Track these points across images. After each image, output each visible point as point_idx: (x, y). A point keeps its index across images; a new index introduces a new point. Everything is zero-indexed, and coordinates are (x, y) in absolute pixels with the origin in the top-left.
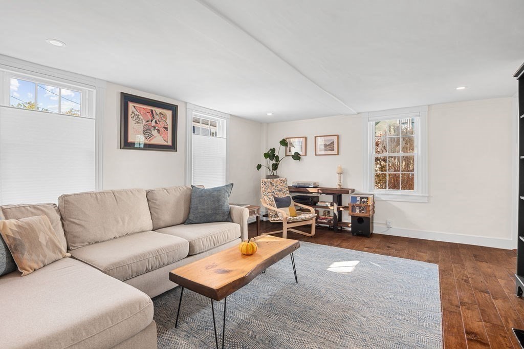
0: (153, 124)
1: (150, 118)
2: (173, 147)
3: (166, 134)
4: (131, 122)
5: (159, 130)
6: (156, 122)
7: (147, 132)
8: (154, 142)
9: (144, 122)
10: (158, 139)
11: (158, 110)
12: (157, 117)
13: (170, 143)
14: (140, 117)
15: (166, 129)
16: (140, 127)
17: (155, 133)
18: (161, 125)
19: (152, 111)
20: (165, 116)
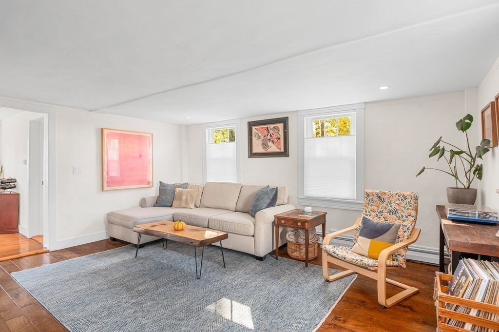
0: (269, 137)
1: (267, 134)
2: (285, 153)
3: (279, 143)
4: (254, 139)
5: (273, 141)
6: (271, 136)
7: (265, 145)
8: (270, 150)
9: (262, 137)
10: (273, 148)
11: (272, 126)
12: (271, 132)
13: (282, 150)
14: (260, 134)
15: (279, 139)
16: (260, 142)
17: (270, 144)
18: (274, 137)
19: (267, 128)
20: (278, 129)
